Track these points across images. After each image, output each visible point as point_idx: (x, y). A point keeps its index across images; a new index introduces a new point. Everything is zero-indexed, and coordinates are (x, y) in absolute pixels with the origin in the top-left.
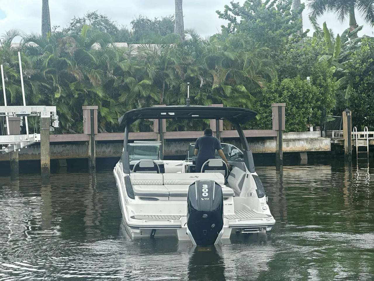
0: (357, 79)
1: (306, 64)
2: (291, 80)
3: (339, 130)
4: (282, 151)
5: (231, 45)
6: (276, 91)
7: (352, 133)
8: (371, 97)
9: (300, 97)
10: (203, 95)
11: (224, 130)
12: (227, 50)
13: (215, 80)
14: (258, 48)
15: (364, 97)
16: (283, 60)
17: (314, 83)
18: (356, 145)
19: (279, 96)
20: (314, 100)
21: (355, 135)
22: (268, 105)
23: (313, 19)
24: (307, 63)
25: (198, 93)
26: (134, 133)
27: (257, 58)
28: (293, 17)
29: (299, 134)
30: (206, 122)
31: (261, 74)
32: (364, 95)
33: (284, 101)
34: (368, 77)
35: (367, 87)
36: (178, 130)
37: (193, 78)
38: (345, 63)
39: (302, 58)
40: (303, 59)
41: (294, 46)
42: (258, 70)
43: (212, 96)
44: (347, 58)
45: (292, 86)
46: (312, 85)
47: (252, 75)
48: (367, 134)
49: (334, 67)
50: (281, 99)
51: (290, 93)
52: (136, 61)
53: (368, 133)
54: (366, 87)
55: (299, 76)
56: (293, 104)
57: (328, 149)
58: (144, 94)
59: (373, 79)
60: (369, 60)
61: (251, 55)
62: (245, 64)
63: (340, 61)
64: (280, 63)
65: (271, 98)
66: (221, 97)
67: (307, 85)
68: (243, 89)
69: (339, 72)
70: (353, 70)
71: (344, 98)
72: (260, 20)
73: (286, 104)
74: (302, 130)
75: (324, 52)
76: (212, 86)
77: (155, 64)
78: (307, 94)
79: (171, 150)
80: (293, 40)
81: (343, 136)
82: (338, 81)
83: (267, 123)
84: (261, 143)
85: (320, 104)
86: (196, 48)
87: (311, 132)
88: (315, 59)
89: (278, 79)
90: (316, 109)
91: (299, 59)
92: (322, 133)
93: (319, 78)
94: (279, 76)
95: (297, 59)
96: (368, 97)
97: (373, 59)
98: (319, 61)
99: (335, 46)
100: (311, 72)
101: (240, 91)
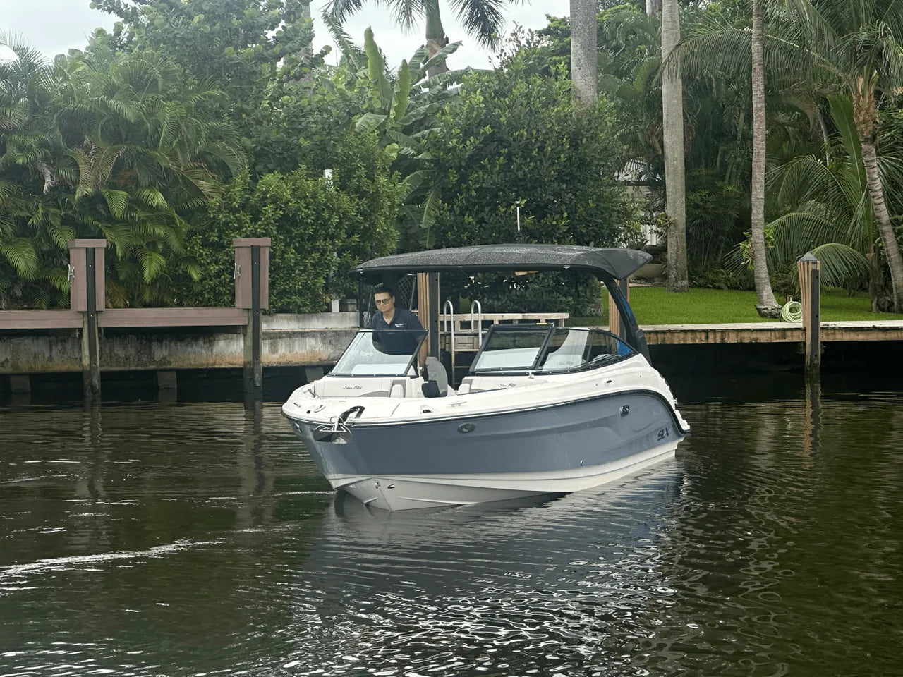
0: (453, 178)
1: (321, 136)
2: (282, 179)
4: (259, 363)
5: (125, 81)
6: (243, 207)
7: (441, 317)
8: (487, 223)
9: (307, 223)
10: (50, 215)
11: (107, 307)
12: (114, 94)
13: (83, 174)
14: (197, 90)
15: (470, 223)
16: (261, 123)
17: (343, 186)
18: (450, 348)
19: (251, 219)
20: (343, 230)
21: (449, 323)
22: (222, 241)
23: (334, 21)
24: (325, 133)
25: (37, 208)
27: (195, 117)
28: (289, 13)
29: (304, 319)
30: (58, 286)
31: (206, 161)
32: (471, 219)
33: (264, 232)
34: (481, 173)
35: (477, 198)
37: (24, 167)
38: (418, 135)
39: (312, 120)
40: (315, 122)
41: (290, 89)
42: (197, 151)
43: (76, 217)
44: (426, 124)
45: (287, 194)
46: (337, 190)
47: (184, 161)
48: (478, 321)
49: (396, 146)
50: (257, 226)
51: (281, 212)
53: (480, 317)
54: (473, 197)
55: (303, 166)
56: (288, 241)
59: (491, 178)
60: (482, 131)
61: (182, 110)
62: (163, 133)
63: (407, 131)
64: (255, 133)
65: (230, 224)
66: (99, 221)
67: (325, 192)
68: (159, 199)
69: (406, 157)
70: (442, 154)
71: (420, 227)
72: (202, 16)
73: (271, 240)
74: (312, 309)
75: (371, 106)
76: (75, 190)
78: (326, 214)
80: (287, 72)
82: (405, 181)
83: (219, 291)
84: (204, 343)
85: (358, 240)
86: (30, 88)
87: (333, 315)
88: (346, 125)
89: (249, 175)
90: (347, 255)
91: (303, 124)
92: (362, 316)
93: (356, 173)
94: (253, 166)
95: (300, 124)
96: (479, 225)
97: (492, 128)
98: (356, 130)
99: (395, 91)
100: (335, 158)
101: (149, 206)
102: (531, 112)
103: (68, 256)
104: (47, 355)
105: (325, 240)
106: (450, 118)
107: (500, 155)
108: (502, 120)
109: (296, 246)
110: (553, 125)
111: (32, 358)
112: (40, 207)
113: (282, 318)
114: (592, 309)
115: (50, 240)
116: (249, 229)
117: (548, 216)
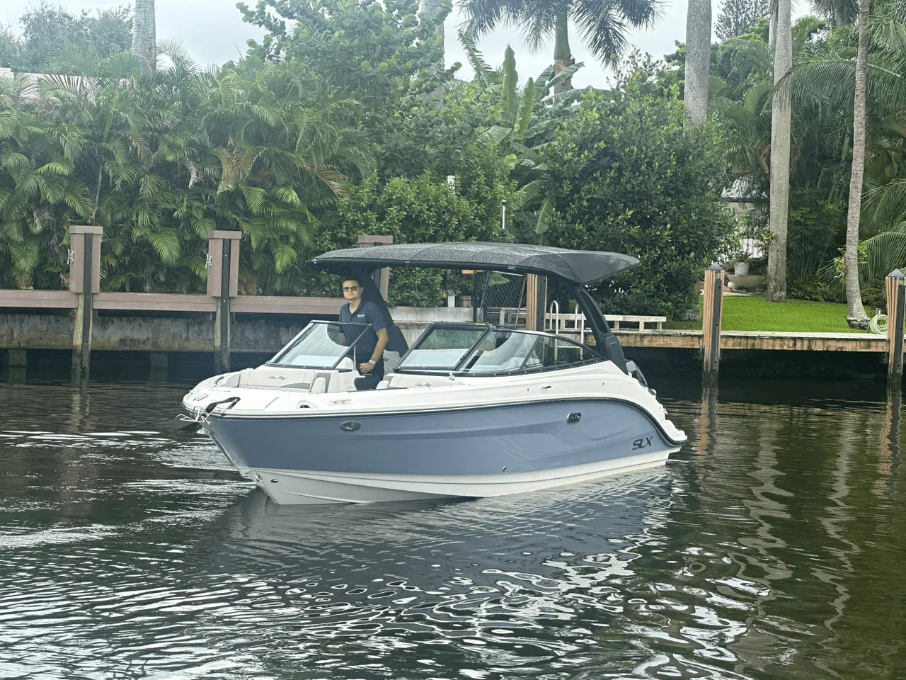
0: (567, 188)
1: (446, 144)
2: (408, 182)
3: (516, 307)
5: (269, 89)
6: (371, 207)
7: (547, 316)
8: (596, 231)
9: (428, 224)
10: (193, 208)
11: (239, 293)
12: (258, 100)
13: (226, 172)
14: (335, 99)
15: (580, 230)
16: (392, 131)
17: (464, 191)
19: (377, 219)
20: (462, 232)
21: (554, 321)
22: (349, 238)
23: (467, 39)
24: (450, 142)
25: (183, 201)
26: (18, 291)
27: (330, 123)
28: (423, 31)
29: (422, 312)
30: (197, 273)
31: (339, 164)
32: (581, 227)
33: (388, 230)
34: (592, 184)
35: (589, 208)
36: (128, 290)
37: (174, 164)
38: (539, 147)
39: (439, 130)
40: (441, 132)
41: (420, 101)
42: (330, 154)
43: (217, 210)
44: (546, 138)
45: (411, 197)
46: (458, 195)
47: (318, 163)
48: (581, 321)
49: (514, 156)
50: (382, 225)
52: (33, 115)
54: (585, 207)
55: (428, 172)
56: (411, 239)
58: (51, 197)
59: (602, 190)
60: (596, 146)
61: (317, 116)
62: (300, 136)
63: (529, 143)
64: (385, 140)
65: (358, 222)
66: (238, 215)
67: (447, 196)
68: (293, 197)
69: (526, 168)
70: (557, 165)
71: (534, 232)
72: (343, 32)
73: (394, 238)
74: (429, 303)
75: (493, 119)
76: (217, 186)
77: (81, 126)
78: (446, 217)
79: (110, 336)
80: (419, 85)
81: (525, 323)
82: (522, 190)
86: (184, 93)
87: (449, 310)
88: (469, 136)
89: (378, 178)
91: (430, 133)
92: (475, 311)
93: (476, 180)
94: (381, 171)
95: (427, 133)
96: (588, 233)
97: (605, 143)
98: (479, 140)
99: (520, 106)
100: (458, 165)
101: (283, 202)
102: (643, 130)
103: (207, 246)
104: (184, 336)
106: (566, 133)
107: (611, 168)
108: (615, 136)
110: (662, 142)
111: (171, 337)
112: (185, 200)
113: (402, 311)
114: (691, 315)
115: (193, 232)
116: (375, 228)
117: (653, 226)
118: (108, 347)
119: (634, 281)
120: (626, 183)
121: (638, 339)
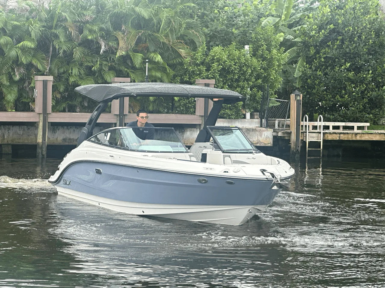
0: (312, 51)
1: (244, 28)
2: (223, 49)
3: (285, 118)
6: (202, 63)
7: (302, 123)
8: (329, 75)
9: (235, 72)
10: (103, 65)
11: (129, 112)
12: (139, 4)
13: (120, 45)
14: (181, 3)
15: (320, 75)
16: (214, 21)
17: (254, 54)
18: (306, 139)
19: (206, 70)
20: (253, 77)
21: (306, 126)
22: (190, 81)
24: (246, 26)
25: (97, 61)
26: (7, 113)
27: (179, 17)
29: (232, 122)
31: (184, 40)
32: (320, 73)
33: (212, 76)
34: (327, 49)
35: (324, 62)
36: (67, 111)
37: (92, 41)
38: (296, 28)
39: (240, 20)
40: (241, 21)
41: (229, 4)
42: (179, 34)
43: (116, 66)
44: (300, 23)
45: (225, 57)
46: (251, 56)
47: (172, 40)
48: (321, 126)
49: (282, 34)
50: (209, 74)
52: (14, 15)
53: (323, 124)
54: (322, 62)
55: (234, 44)
56: (225, 81)
57: (268, 144)
58: (24, 60)
59: (332, 52)
60: (328, 27)
61: (172, 13)
62: (162, 24)
63: (290, 26)
64: (210, 26)
66: (128, 69)
67: (245, 57)
68: (159, 58)
69: (288, 40)
70: (307, 38)
71: (294, 76)
73: (216, 81)
74: (236, 117)
75: (270, 13)
76: (116, 53)
77: (40, 20)
78: (245, 69)
79: (57, 137)
81: (289, 127)
82: (287, 52)
83: (188, 106)
84: (179, 133)
85: (261, 82)
86: (97, 1)
87: (247, 120)
88: (257, 23)
89: (206, 47)
90: (255, 90)
91: (235, 21)
92: (261, 121)
93: (261, 48)
94: (208, 43)
95: (233, 21)
96: (324, 76)
97: (334, 25)
98: (262, 25)
99: (285, 5)
100: (251, 39)
101: (153, 61)
105: (244, 81)
107: (337, 40)
108: (339, 21)
109: (229, 85)
110: (367, 24)
112: (98, 61)
113: (220, 121)
114: (383, 122)
115: (103, 78)
116: (205, 75)
117: (362, 72)
118: (56, 143)
119: (351, 103)
120: (346, 48)
121: (354, 136)
